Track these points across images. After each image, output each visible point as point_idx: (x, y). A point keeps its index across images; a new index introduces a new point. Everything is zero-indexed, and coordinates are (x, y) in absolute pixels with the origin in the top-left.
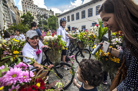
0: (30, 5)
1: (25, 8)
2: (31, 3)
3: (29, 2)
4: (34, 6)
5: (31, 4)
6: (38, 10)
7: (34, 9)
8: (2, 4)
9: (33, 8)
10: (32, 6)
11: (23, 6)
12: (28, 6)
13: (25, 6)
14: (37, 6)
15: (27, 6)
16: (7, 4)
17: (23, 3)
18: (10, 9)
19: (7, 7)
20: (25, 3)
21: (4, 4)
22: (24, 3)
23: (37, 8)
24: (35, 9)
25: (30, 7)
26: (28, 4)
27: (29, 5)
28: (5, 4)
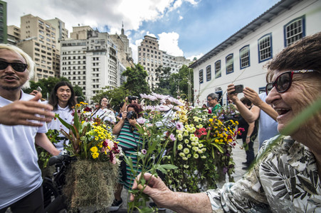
0: (152, 52)
1: (142, 58)
2: (155, 48)
3: (151, 47)
4: (159, 54)
5: (154, 50)
6: (166, 59)
7: (159, 58)
8: (109, 56)
9: (156, 57)
10: (156, 53)
11: (140, 54)
12: (148, 55)
13: (142, 54)
14: (164, 53)
15: (146, 55)
16: (117, 55)
17: (140, 49)
18: (120, 64)
19: (115, 59)
20: (144, 50)
21: (111, 57)
22: (142, 49)
23: (165, 55)
24: (161, 58)
25: (152, 56)
26: (148, 51)
27: (150, 53)
28: (113, 55)
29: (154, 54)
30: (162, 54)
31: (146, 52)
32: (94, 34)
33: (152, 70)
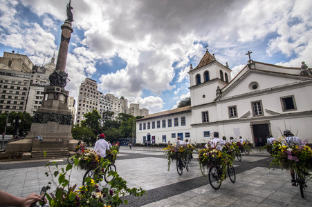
1: (83, 97)
2: (94, 89)
3: (91, 88)
4: (97, 94)
5: (93, 91)
6: (102, 99)
7: (97, 98)
9: (94, 97)
10: (95, 93)
11: (81, 93)
12: (88, 94)
13: (83, 94)
14: (101, 94)
15: (86, 94)
17: (82, 89)
20: (86, 90)
22: (84, 89)
23: (101, 96)
25: (91, 96)
26: (89, 91)
27: (90, 93)
29: (93, 94)
30: (99, 94)
31: (87, 92)
32: (39, 70)
33: (90, 107)
